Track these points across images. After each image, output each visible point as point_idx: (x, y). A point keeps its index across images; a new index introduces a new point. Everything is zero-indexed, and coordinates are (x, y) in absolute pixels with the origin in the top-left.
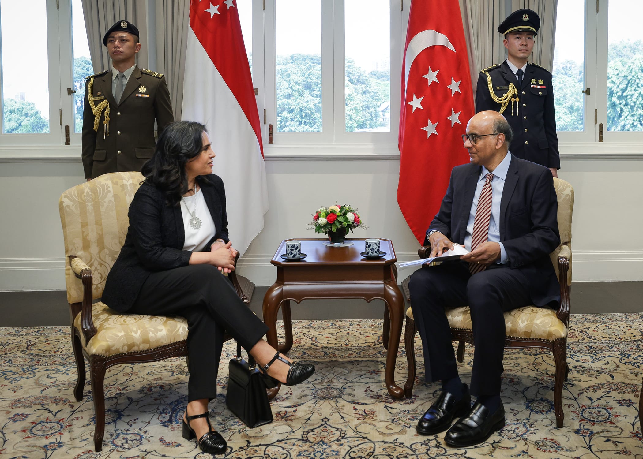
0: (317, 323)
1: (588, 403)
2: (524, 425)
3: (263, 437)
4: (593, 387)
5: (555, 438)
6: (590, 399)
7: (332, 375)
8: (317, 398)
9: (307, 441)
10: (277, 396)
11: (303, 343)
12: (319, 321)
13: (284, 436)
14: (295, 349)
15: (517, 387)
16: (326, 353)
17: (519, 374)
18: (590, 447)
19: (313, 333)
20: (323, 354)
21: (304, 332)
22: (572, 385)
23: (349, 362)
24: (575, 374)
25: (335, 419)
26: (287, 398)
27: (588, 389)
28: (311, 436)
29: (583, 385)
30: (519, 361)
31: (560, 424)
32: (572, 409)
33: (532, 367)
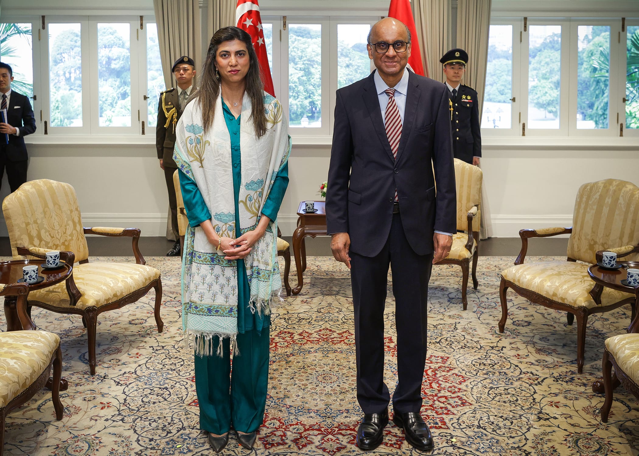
0: (320, 258)
1: (486, 300)
2: (445, 308)
3: (295, 310)
4: (491, 293)
5: (460, 314)
6: (488, 298)
7: (332, 285)
8: (323, 294)
9: (320, 312)
10: (300, 293)
11: (312, 269)
12: (322, 257)
13: (307, 310)
14: (308, 271)
15: (445, 292)
16: (327, 274)
17: (448, 286)
18: (479, 318)
19: (318, 263)
20: (325, 274)
21: (313, 263)
22: (479, 292)
23: (342, 279)
24: (483, 287)
25: (335, 304)
26: (306, 294)
27: (488, 294)
28: (322, 310)
29: (486, 292)
30: (450, 280)
31: (465, 308)
32: (475, 302)
33: (457, 283)
